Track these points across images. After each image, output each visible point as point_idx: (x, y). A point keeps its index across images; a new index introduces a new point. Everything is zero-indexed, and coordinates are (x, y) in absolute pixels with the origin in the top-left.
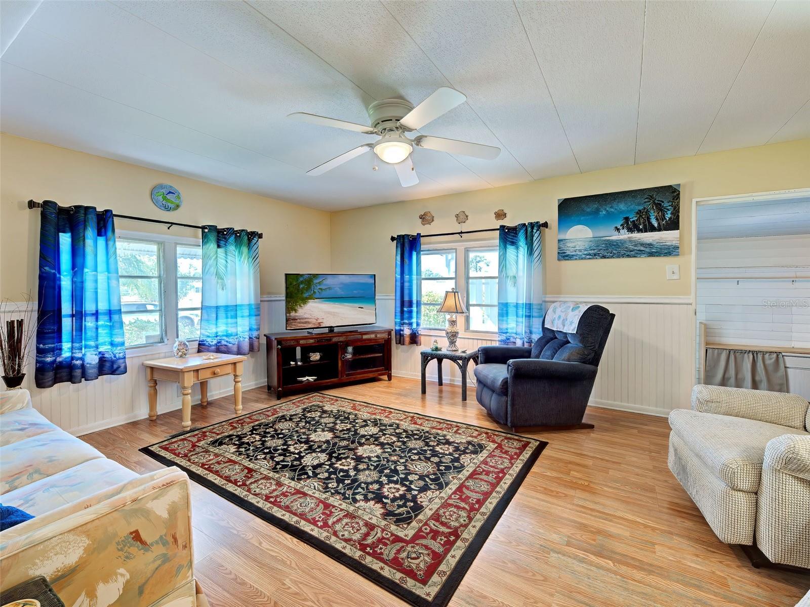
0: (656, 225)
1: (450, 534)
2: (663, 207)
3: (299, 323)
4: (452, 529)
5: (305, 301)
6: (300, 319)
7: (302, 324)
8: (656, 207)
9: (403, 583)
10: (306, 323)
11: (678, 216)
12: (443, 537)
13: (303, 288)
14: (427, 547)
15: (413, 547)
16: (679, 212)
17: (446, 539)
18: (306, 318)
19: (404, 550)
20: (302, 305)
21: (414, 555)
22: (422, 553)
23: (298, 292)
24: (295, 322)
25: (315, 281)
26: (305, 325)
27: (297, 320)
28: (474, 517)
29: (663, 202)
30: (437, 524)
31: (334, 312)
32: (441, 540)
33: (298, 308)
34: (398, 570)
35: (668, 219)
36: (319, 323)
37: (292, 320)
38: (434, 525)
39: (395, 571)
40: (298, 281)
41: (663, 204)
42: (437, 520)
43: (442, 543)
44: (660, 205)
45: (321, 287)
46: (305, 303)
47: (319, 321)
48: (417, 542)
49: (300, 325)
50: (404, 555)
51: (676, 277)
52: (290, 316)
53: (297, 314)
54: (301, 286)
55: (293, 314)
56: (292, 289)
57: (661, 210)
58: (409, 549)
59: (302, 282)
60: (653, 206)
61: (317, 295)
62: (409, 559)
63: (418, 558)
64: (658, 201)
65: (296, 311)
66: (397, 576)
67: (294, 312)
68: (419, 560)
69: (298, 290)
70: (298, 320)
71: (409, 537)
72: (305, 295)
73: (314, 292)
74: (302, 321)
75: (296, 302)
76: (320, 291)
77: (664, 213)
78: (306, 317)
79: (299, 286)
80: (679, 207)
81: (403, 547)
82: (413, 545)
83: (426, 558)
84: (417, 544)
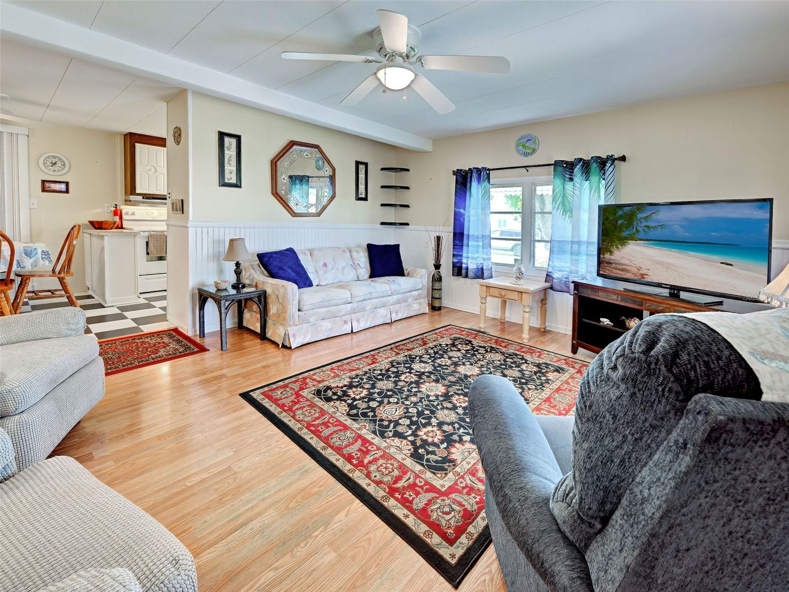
3: (615, 269)
5: (623, 241)
6: (616, 264)
7: (618, 271)
10: (623, 270)
13: (622, 224)
18: (623, 264)
20: (620, 247)
23: (615, 229)
24: (609, 267)
25: (640, 215)
26: (622, 273)
27: (611, 264)
31: (667, 263)
33: (614, 249)
36: (642, 275)
37: (606, 263)
40: (615, 215)
45: (647, 224)
46: (623, 244)
47: (641, 272)
49: (615, 271)
52: (604, 258)
53: (612, 257)
54: (620, 222)
55: (607, 256)
56: (608, 225)
59: (621, 217)
61: (641, 235)
65: (611, 253)
67: (609, 253)
69: (615, 226)
70: (614, 265)
72: (625, 234)
73: (637, 231)
74: (618, 266)
75: (612, 242)
76: (646, 229)
78: (623, 262)
79: (617, 221)
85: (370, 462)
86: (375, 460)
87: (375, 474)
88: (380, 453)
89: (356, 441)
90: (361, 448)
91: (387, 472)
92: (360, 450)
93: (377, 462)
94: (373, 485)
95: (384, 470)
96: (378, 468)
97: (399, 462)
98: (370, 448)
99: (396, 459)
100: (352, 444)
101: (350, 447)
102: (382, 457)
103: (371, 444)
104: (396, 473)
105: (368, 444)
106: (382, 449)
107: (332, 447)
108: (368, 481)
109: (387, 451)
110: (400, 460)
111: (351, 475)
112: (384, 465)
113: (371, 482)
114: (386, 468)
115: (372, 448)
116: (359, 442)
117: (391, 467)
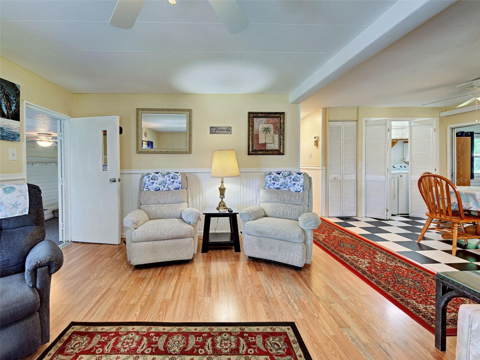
0: (6, 113)
1: (243, 337)
2: (10, 99)
4: (238, 338)
8: (6, 97)
9: (296, 341)
11: (19, 110)
12: (249, 339)
14: (264, 343)
15: (271, 350)
16: (19, 107)
17: (249, 337)
19: (277, 353)
21: (276, 346)
22: (270, 343)
28: (219, 332)
29: (10, 95)
30: (241, 348)
32: (252, 339)
34: (292, 348)
35: (13, 110)
38: (243, 349)
39: (294, 349)
41: (10, 96)
42: (237, 350)
43: (254, 338)
44: (9, 97)
48: (266, 351)
50: (281, 352)
51: (15, 158)
57: (9, 101)
58: (274, 351)
60: (3, 96)
62: (281, 347)
63: (275, 343)
64: (7, 92)
66: (296, 346)
68: (276, 342)
71: (266, 357)
77: (11, 105)
80: (19, 103)
81: (277, 356)
82: (270, 351)
83: (271, 340)
84: (267, 349)
85: (142, 339)
86: (139, 343)
87: (133, 335)
88: (139, 350)
89: (165, 348)
90: (156, 345)
91: (125, 341)
92: (156, 343)
93: (137, 343)
94: (131, 330)
95: (128, 341)
96: (134, 340)
97: (121, 354)
98: (150, 349)
99: (124, 354)
100: (165, 344)
101: (164, 341)
102: (135, 349)
103: (152, 353)
104: (119, 345)
105: (154, 351)
106: (140, 354)
107: (176, 333)
108: (135, 330)
109: (135, 356)
110: (120, 356)
111: (148, 327)
112: (130, 344)
113: (133, 330)
114: (128, 343)
115: (148, 351)
116: (162, 349)
117: (125, 346)
